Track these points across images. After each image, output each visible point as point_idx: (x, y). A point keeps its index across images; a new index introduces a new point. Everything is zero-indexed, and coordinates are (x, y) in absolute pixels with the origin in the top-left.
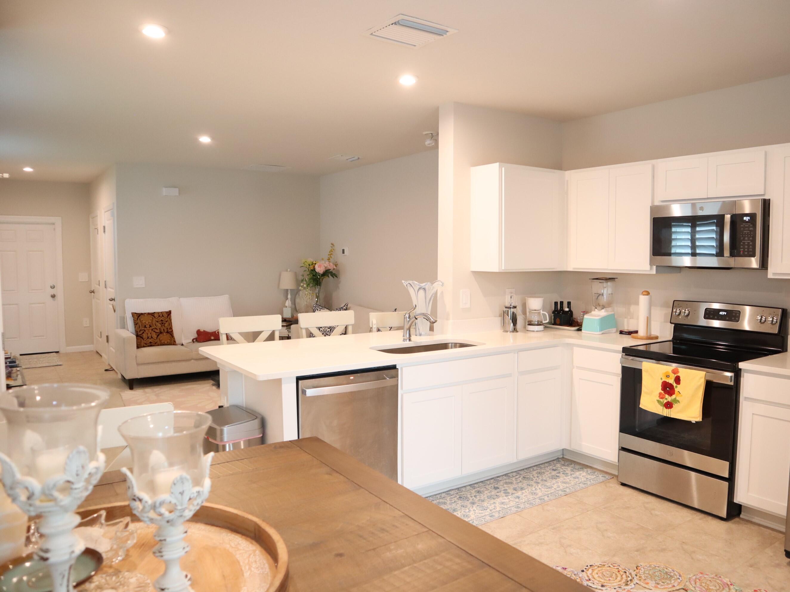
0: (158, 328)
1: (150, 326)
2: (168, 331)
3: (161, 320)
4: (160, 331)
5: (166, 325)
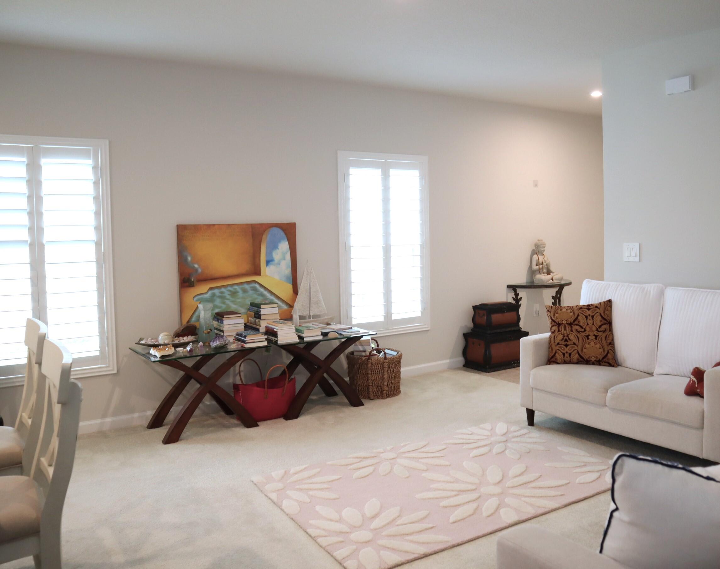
0: (575, 333)
1: (587, 337)
2: (558, 327)
3: (568, 347)
4: (572, 327)
5: (560, 337)
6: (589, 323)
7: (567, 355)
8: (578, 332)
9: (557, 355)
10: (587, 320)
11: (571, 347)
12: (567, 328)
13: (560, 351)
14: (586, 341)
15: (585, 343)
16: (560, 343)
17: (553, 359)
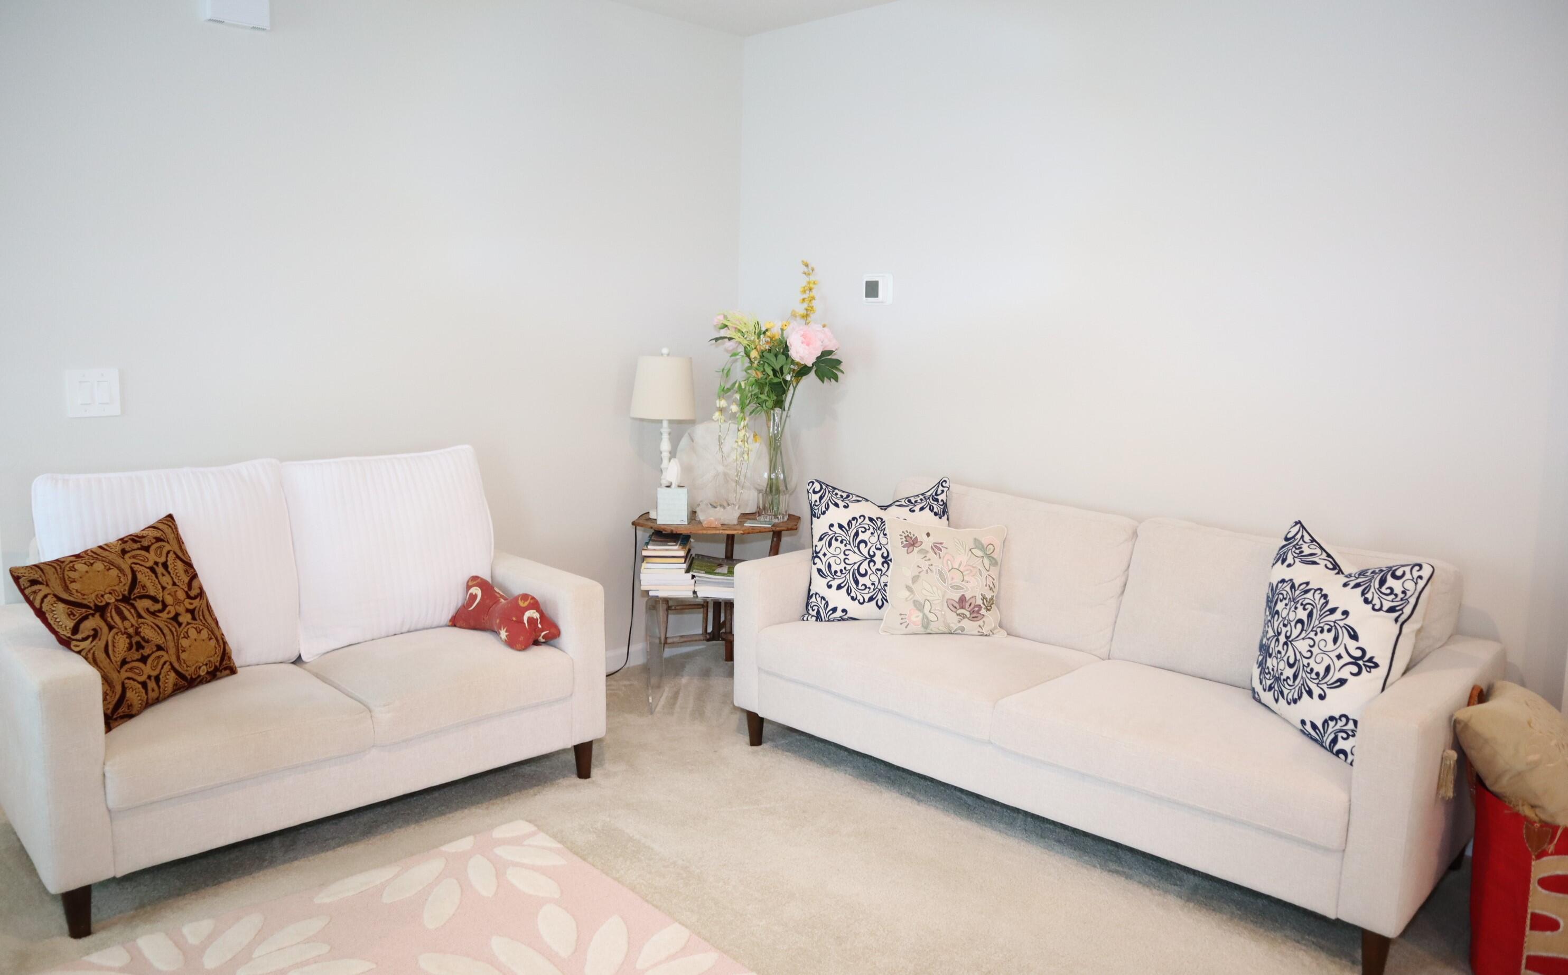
0: (149, 619)
1: (175, 618)
2: (103, 617)
3: (150, 661)
4: (133, 607)
5: (122, 643)
6: (165, 585)
7: (152, 684)
8: (153, 614)
9: (128, 694)
10: (157, 577)
11: (153, 661)
12: (126, 613)
13: (134, 680)
14: (176, 631)
15: (178, 636)
16: (127, 660)
17: (123, 710)
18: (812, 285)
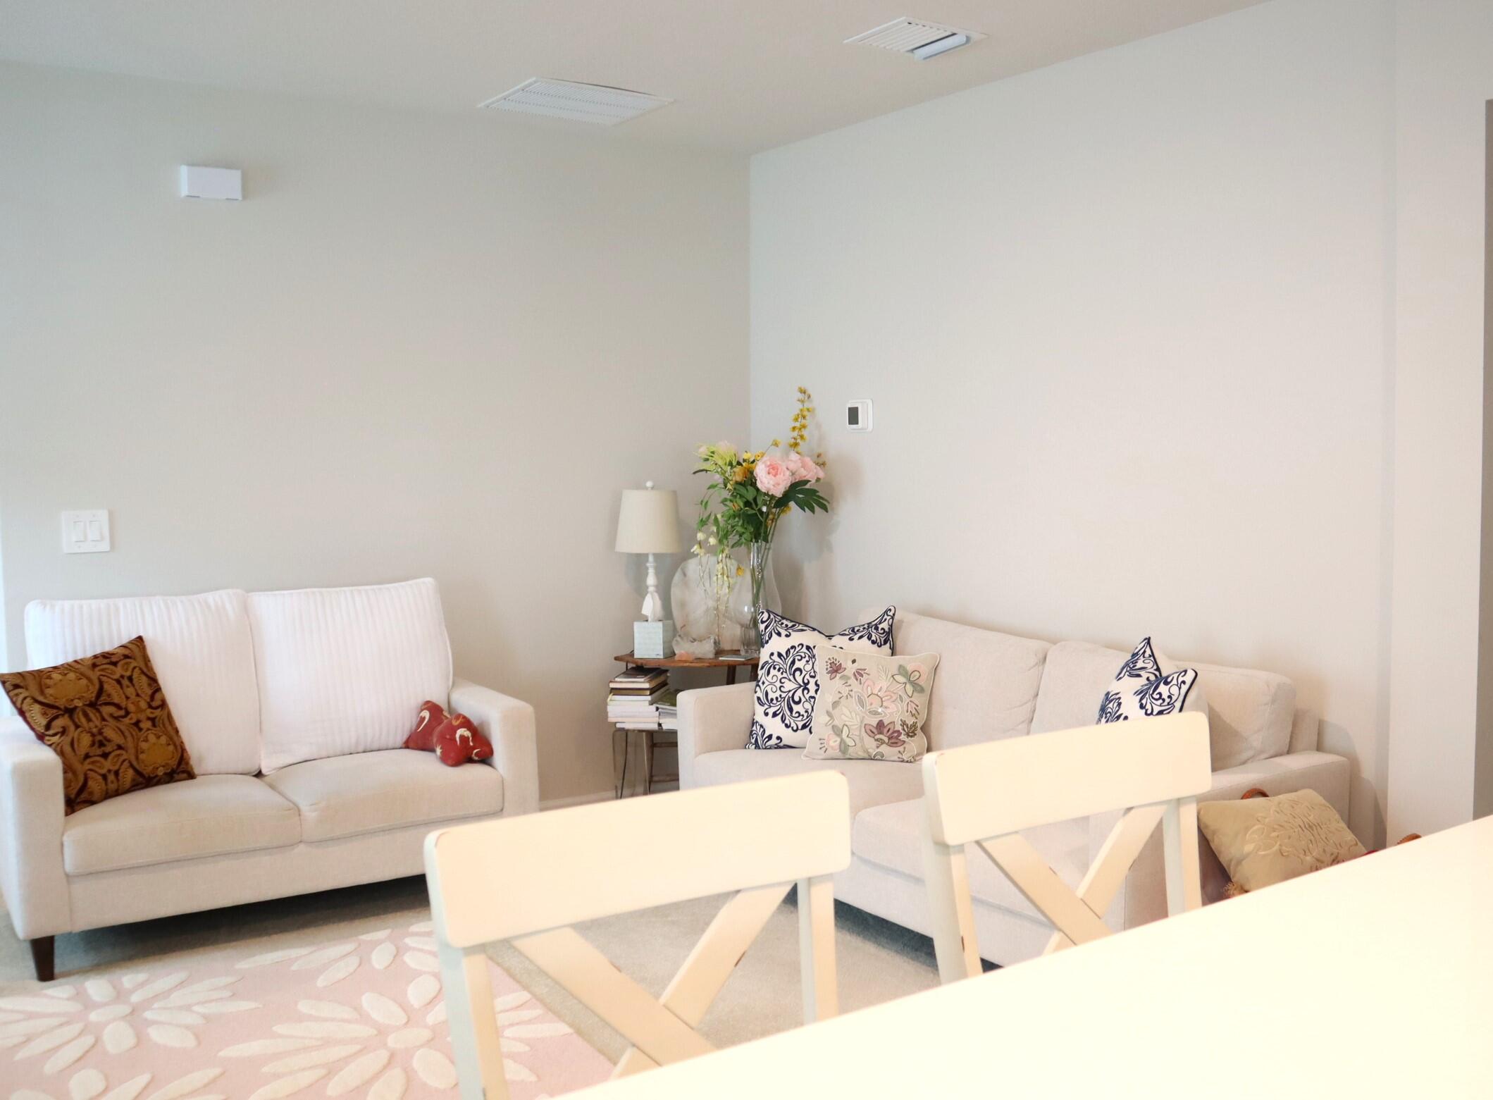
0: (112, 722)
1: (137, 724)
2: (71, 717)
3: (110, 757)
4: (98, 711)
5: (86, 740)
6: (129, 695)
7: (111, 777)
8: (117, 718)
9: (90, 783)
10: (122, 688)
11: (114, 758)
12: (91, 715)
13: (96, 772)
14: (137, 735)
15: (138, 739)
16: (91, 754)
17: (84, 796)
18: (806, 413)
